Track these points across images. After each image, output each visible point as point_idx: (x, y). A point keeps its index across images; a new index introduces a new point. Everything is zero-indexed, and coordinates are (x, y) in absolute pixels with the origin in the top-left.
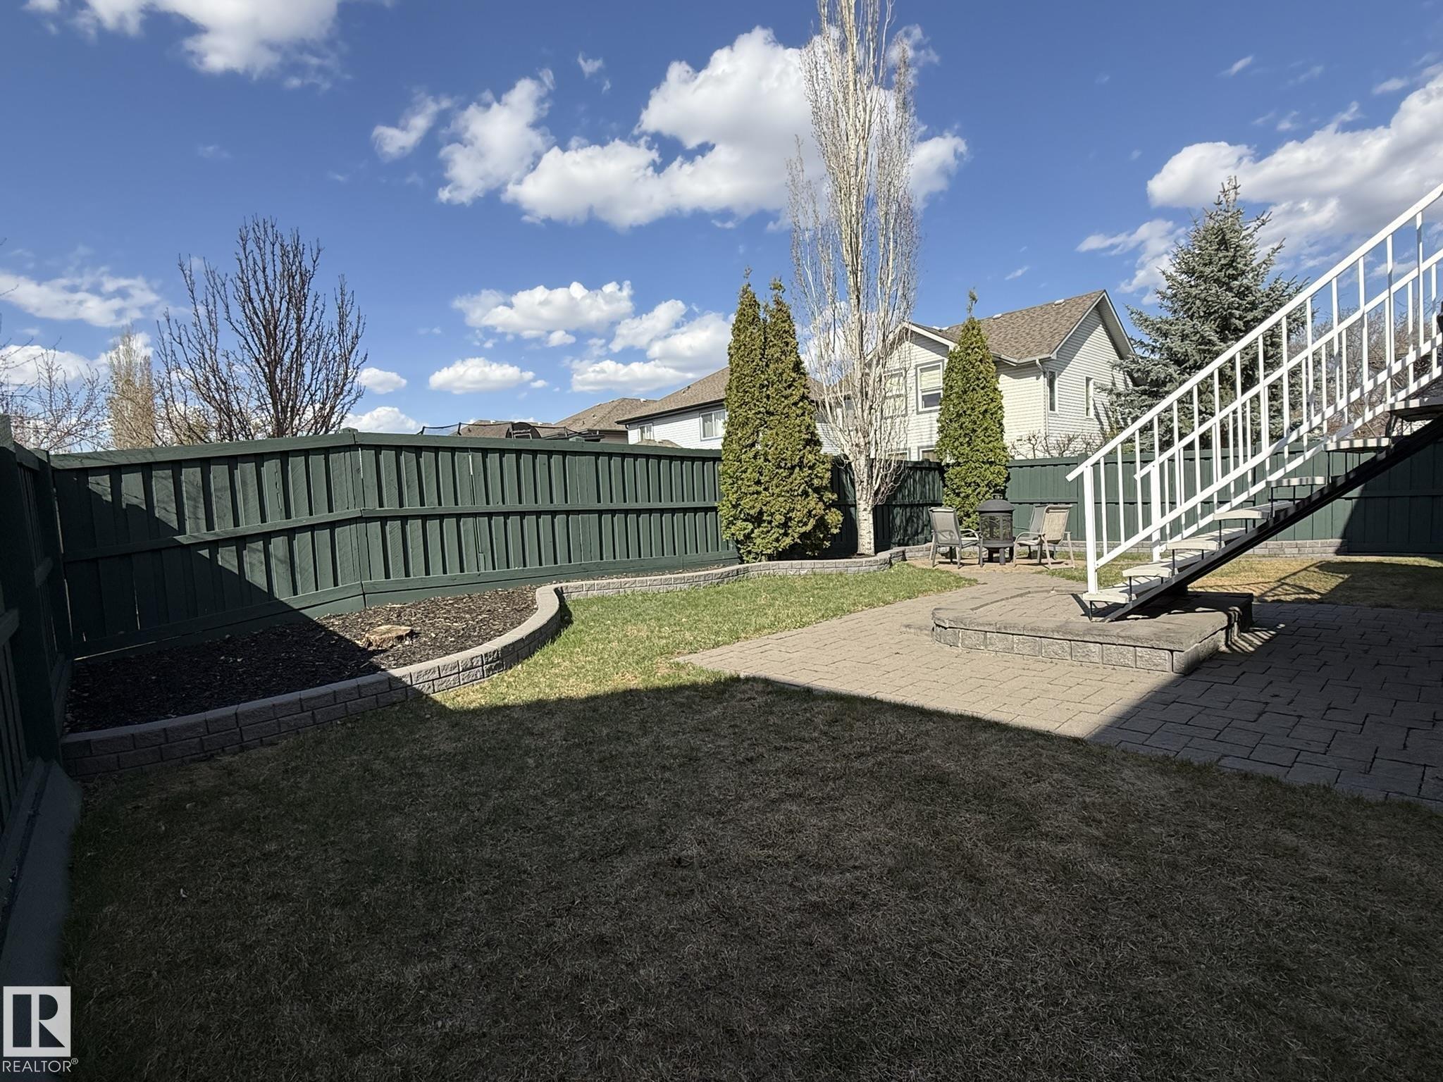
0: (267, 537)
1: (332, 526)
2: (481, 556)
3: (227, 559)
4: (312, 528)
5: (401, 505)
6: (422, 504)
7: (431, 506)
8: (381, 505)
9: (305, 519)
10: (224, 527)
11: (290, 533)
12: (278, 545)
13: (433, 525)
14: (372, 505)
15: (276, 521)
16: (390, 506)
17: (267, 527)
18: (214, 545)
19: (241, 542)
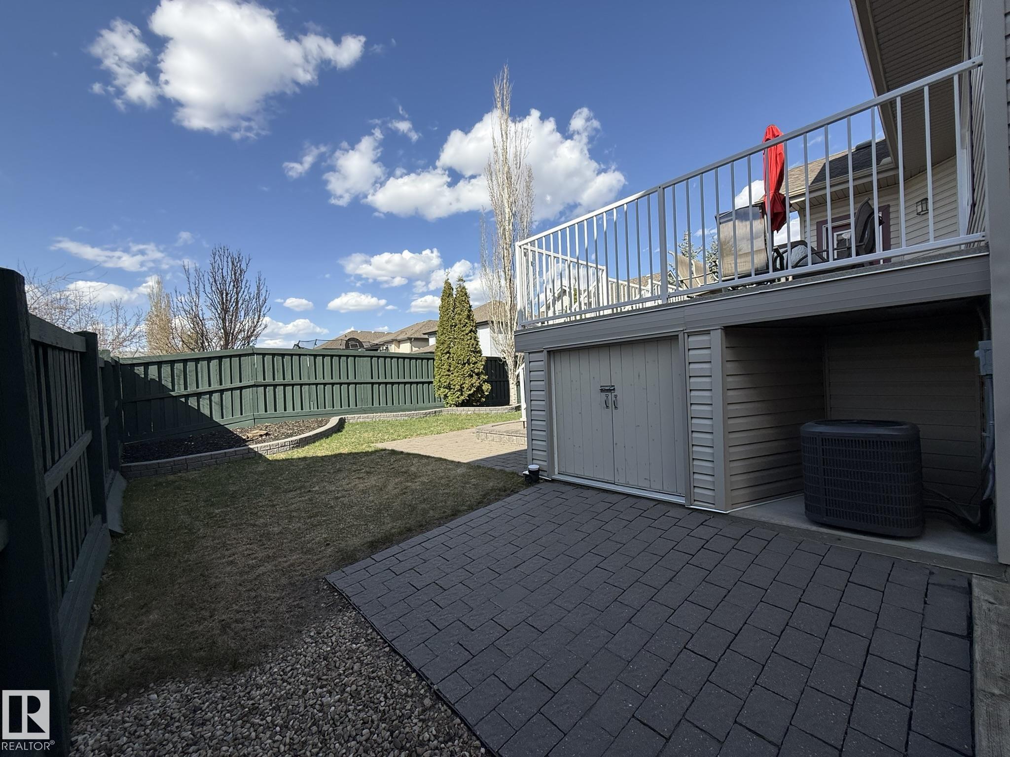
0: (211, 393)
1: (241, 389)
2: (312, 403)
3: (192, 402)
4: (232, 389)
5: (274, 380)
6: (284, 379)
7: (288, 380)
8: (264, 379)
9: (229, 386)
10: (192, 389)
11: (222, 392)
12: (216, 397)
13: (289, 389)
14: (260, 380)
15: (215, 386)
16: (269, 380)
17: (211, 389)
18: (187, 397)
19: (199, 395)
